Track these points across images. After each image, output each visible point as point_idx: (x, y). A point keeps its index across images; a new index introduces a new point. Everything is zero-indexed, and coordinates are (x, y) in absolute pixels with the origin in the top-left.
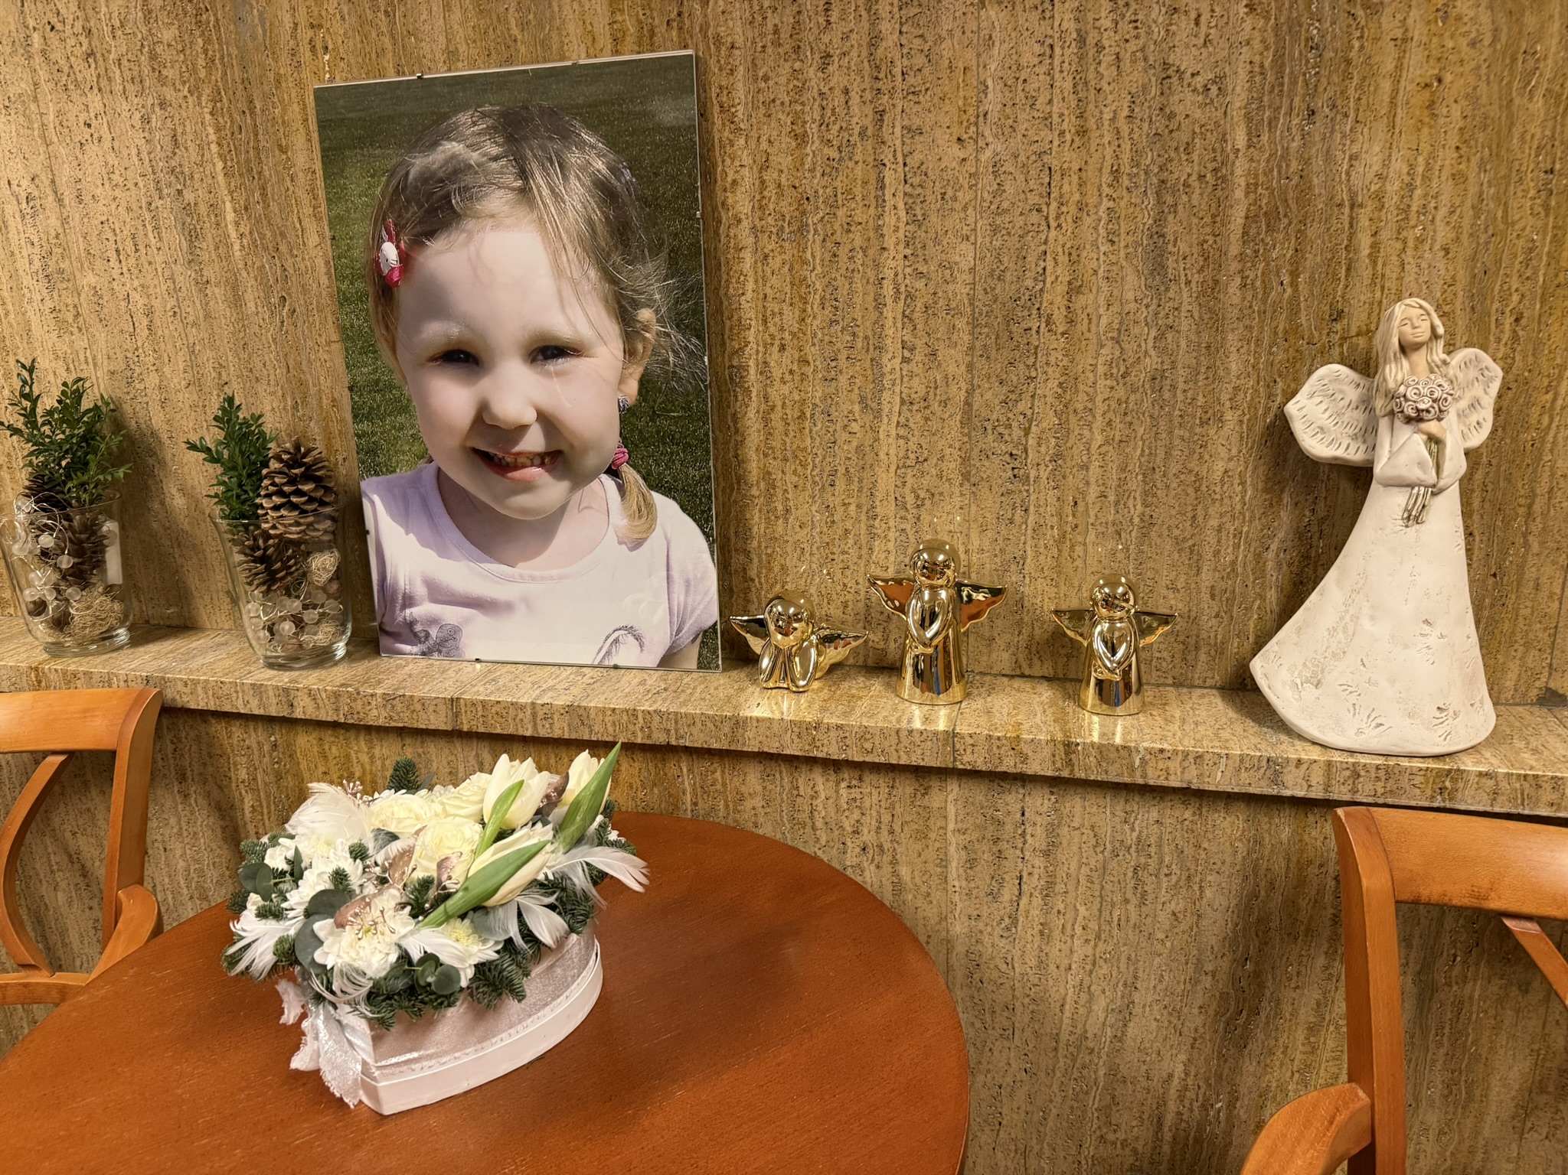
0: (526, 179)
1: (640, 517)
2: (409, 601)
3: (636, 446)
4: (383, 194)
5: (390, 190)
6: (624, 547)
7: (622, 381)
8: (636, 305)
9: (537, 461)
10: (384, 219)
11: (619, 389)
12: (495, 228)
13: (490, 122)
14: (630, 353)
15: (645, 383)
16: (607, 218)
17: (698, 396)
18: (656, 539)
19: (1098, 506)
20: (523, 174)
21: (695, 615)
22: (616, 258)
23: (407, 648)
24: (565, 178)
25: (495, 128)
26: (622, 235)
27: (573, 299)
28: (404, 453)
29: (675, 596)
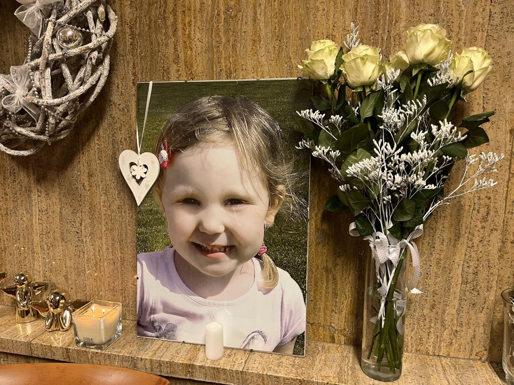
0: (231, 127)
1: (270, 279)
2: (153, 311)
3: (271, 245)
4: (163, 129)
5: (167, 127)
6: (261, 292)
7: (267, 215)
8: (277, 183)
9: (223, 249)
10: (163, 140)
11: (265, 220)
12: (214, 147)
13: (217, 102)
14: (272, 204)
15: (278, 218)
16: (267, 146)
17: (303, 225)
18: (277, 290)
19: (106, 253)
20: (230, 125)
21: (294, 328)
22: (269, 163)
23: (150, 334)
24: (249, 128)
25: (219, 105)
26: (273, 153)
27: (248, 179)
28: (159, 242)
29: (284, 318)
